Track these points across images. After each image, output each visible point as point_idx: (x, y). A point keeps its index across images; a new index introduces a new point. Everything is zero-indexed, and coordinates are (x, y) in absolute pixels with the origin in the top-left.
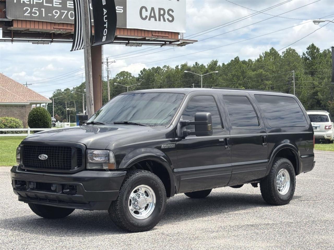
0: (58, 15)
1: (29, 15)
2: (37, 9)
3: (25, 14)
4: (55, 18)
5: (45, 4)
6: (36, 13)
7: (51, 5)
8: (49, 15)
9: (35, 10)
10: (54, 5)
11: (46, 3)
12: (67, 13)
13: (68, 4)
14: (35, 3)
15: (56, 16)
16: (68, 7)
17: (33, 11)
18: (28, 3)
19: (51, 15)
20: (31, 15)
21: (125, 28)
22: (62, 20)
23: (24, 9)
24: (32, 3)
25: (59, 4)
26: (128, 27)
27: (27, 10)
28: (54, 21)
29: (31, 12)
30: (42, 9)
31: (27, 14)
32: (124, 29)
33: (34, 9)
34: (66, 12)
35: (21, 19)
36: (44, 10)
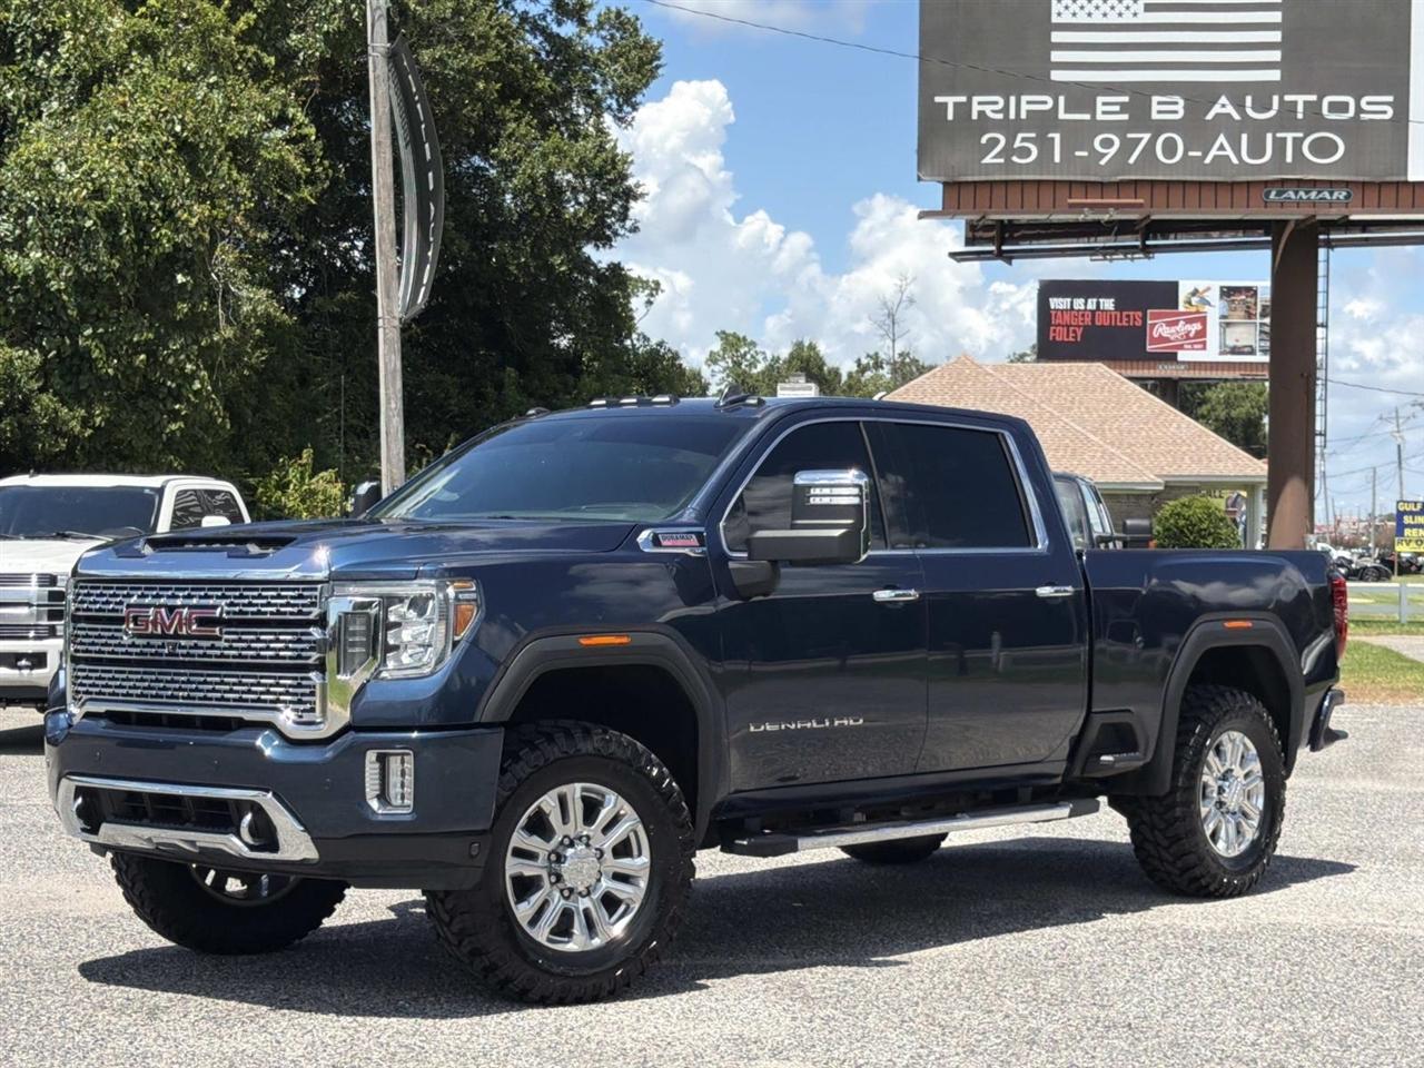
0: (1113, 151)
1: (1002, 161)
2: (1033, 135)
3: (988, 160)
4: (1103, 162)
5: (1062, 115)
6: (1025, 152)
7: (1087, 117)
8: (1078, 153)
9: (1024, 140)
10: (1100, 117)
11: (1066, 112)
12: (1152, 142)
13: (1155, 107)
14: (1023, 116)
15: (1106, 154)
16: (1155, 116)
17: (1017, 144)
18: (1000, 116)
19: (1085, 154)
20: (1008, 160)
21: (1402, 179)
22: (1130, 169)
23: (984, 140)
24: (1012, 115)
25: (1117, 108)
26: (1412, 177)
27: (995, 142)
28: (1095, 175)
29: (1008, 151)
30: (1050, 135)
31: (995, 157)
32: (1398, 183)
33: (1020, 136)
34: (1146, 137)
35: (970, 179)
36: (1057, 137)
